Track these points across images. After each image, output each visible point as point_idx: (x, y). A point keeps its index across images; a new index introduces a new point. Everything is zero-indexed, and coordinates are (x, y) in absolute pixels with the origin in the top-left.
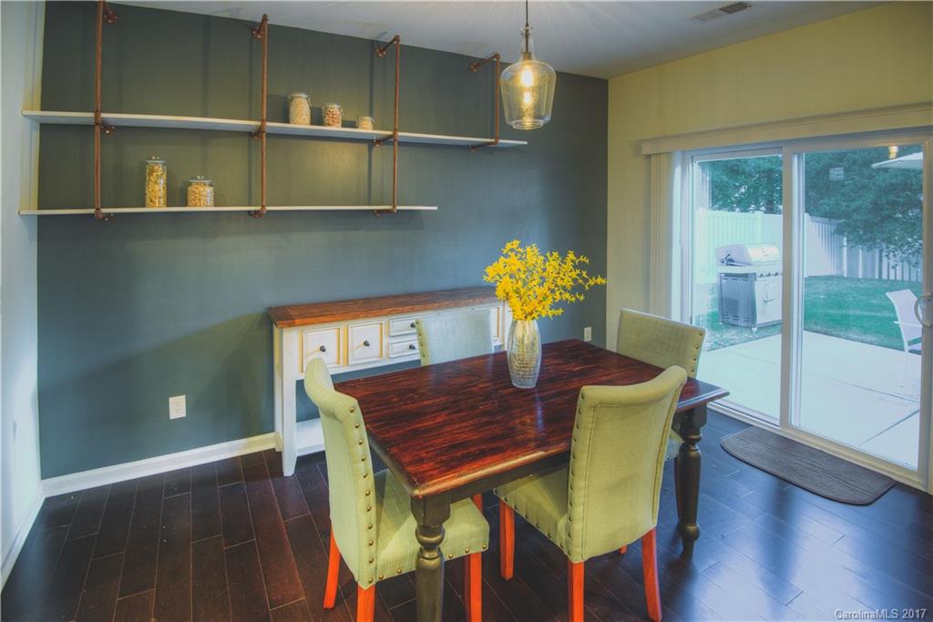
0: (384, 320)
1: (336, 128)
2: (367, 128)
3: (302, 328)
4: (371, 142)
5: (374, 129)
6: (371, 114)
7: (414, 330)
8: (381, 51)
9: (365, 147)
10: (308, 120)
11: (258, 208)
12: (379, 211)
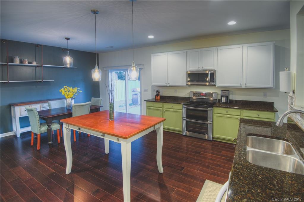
0: (41, 104)
1: (27, 64)
2: (35, 64)
3: (20, 106)
4: (36, 67)
5: (37, 64)
6: (36, 61)
7: (48, 106)
8: (38, 46)
9: (34, 67)
10: (19, 62)
11: (7, 81)
12: (39, 82)
